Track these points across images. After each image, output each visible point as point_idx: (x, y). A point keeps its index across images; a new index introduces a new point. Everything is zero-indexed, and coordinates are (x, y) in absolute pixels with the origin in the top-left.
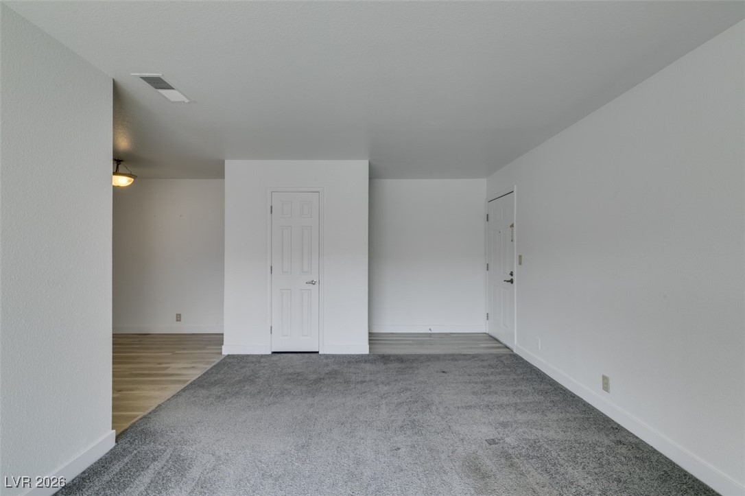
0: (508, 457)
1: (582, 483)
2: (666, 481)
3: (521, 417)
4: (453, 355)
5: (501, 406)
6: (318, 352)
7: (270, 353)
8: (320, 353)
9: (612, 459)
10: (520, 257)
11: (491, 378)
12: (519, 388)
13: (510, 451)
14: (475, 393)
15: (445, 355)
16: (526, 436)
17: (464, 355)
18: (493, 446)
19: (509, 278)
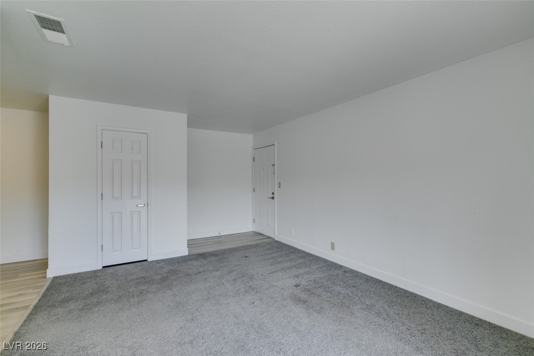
0: (309, 290)
1: (343, 292)
2: (368, 282)
3: (301, 271)
4: (243, 247)
5: (288, 268)
6: (147, 260)
7: (102, 268)
8: (148, 260)
9: (347, 279)
10: (279, 183)
11: (274, 255)
12: (290, 258)
13: (308, 287)
14: (271, 264)
15: (240, 247)
16: (309, 279)
17: (250, 245)
18: (299, 287)
19: (272, 196)
